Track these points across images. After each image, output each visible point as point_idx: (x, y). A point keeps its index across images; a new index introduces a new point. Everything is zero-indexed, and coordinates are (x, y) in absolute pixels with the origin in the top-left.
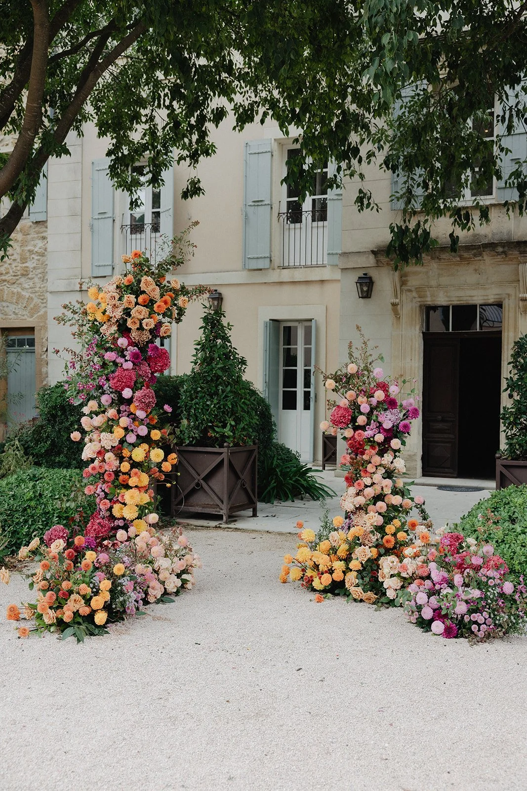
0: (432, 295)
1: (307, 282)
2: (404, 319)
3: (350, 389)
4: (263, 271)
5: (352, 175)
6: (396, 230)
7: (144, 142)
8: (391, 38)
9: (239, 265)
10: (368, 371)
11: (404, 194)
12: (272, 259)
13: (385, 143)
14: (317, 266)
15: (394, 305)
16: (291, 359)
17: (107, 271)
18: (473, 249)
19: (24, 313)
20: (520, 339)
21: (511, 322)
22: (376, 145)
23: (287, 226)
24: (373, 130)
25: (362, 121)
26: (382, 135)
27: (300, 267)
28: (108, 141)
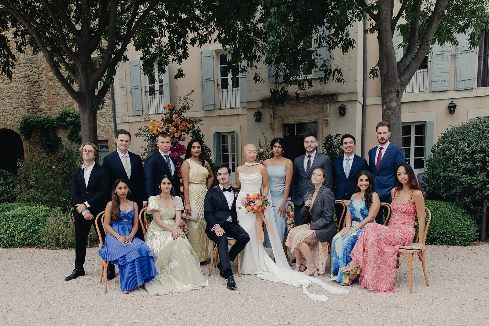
0: (287, 119)
1: (232, 115)
2: (276, 130)
3: (261, 159)
4: (212, 111)
5: (251, 67)
6: (272, 91)
7: (156, 53)
8: (274, 10)
9: (201, 109)
10: (268, 151)
11: (275, 74)
12: (216, 105)
13: (265, 52)
14: (236, 108)
15: (271, 124)
16: (225, 150)
17: (140, 113)
18: (304, 99)
19: (102, 133)
20: (327, 136)
21: (321, 130)
22: (262, 53)
23: (221, 90)
24: (261, 46)
25: (256, 41)
26: (264, 48)
27: (228, 108)
28: (140, 53)
